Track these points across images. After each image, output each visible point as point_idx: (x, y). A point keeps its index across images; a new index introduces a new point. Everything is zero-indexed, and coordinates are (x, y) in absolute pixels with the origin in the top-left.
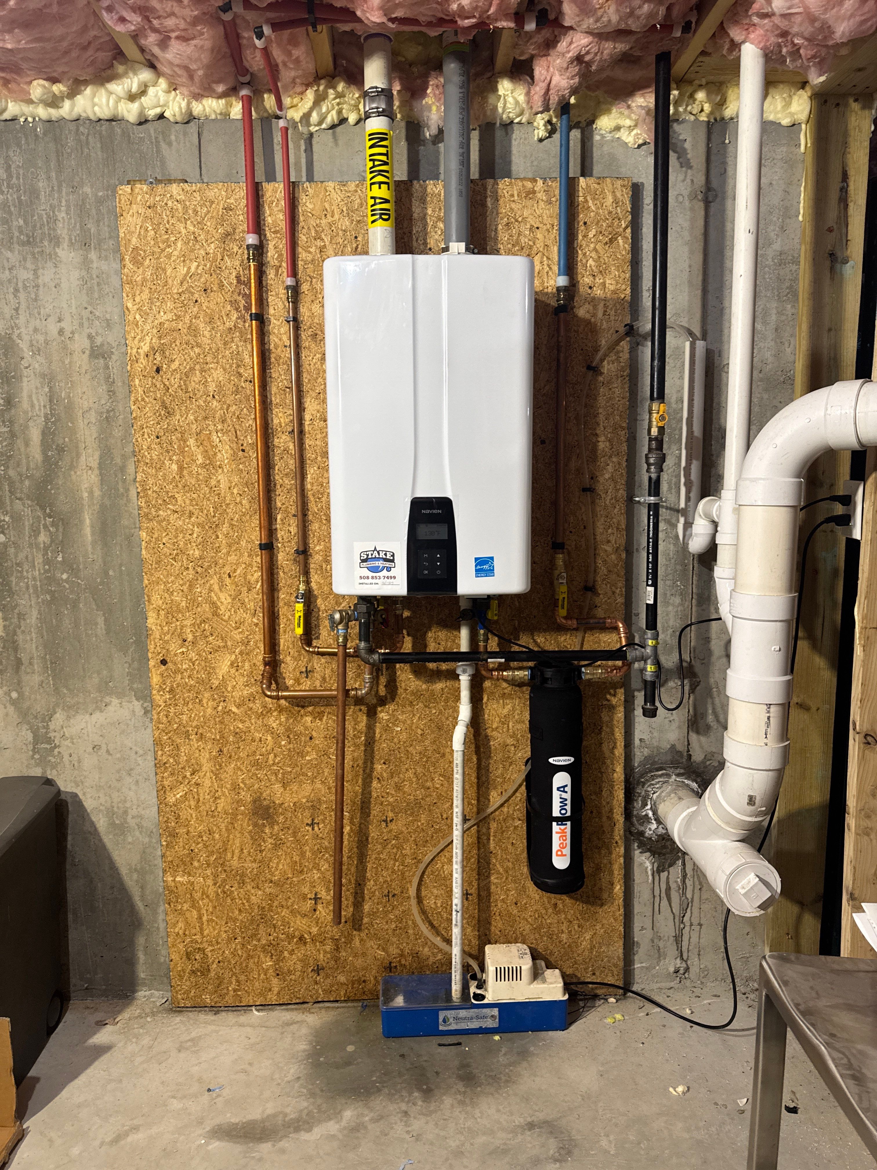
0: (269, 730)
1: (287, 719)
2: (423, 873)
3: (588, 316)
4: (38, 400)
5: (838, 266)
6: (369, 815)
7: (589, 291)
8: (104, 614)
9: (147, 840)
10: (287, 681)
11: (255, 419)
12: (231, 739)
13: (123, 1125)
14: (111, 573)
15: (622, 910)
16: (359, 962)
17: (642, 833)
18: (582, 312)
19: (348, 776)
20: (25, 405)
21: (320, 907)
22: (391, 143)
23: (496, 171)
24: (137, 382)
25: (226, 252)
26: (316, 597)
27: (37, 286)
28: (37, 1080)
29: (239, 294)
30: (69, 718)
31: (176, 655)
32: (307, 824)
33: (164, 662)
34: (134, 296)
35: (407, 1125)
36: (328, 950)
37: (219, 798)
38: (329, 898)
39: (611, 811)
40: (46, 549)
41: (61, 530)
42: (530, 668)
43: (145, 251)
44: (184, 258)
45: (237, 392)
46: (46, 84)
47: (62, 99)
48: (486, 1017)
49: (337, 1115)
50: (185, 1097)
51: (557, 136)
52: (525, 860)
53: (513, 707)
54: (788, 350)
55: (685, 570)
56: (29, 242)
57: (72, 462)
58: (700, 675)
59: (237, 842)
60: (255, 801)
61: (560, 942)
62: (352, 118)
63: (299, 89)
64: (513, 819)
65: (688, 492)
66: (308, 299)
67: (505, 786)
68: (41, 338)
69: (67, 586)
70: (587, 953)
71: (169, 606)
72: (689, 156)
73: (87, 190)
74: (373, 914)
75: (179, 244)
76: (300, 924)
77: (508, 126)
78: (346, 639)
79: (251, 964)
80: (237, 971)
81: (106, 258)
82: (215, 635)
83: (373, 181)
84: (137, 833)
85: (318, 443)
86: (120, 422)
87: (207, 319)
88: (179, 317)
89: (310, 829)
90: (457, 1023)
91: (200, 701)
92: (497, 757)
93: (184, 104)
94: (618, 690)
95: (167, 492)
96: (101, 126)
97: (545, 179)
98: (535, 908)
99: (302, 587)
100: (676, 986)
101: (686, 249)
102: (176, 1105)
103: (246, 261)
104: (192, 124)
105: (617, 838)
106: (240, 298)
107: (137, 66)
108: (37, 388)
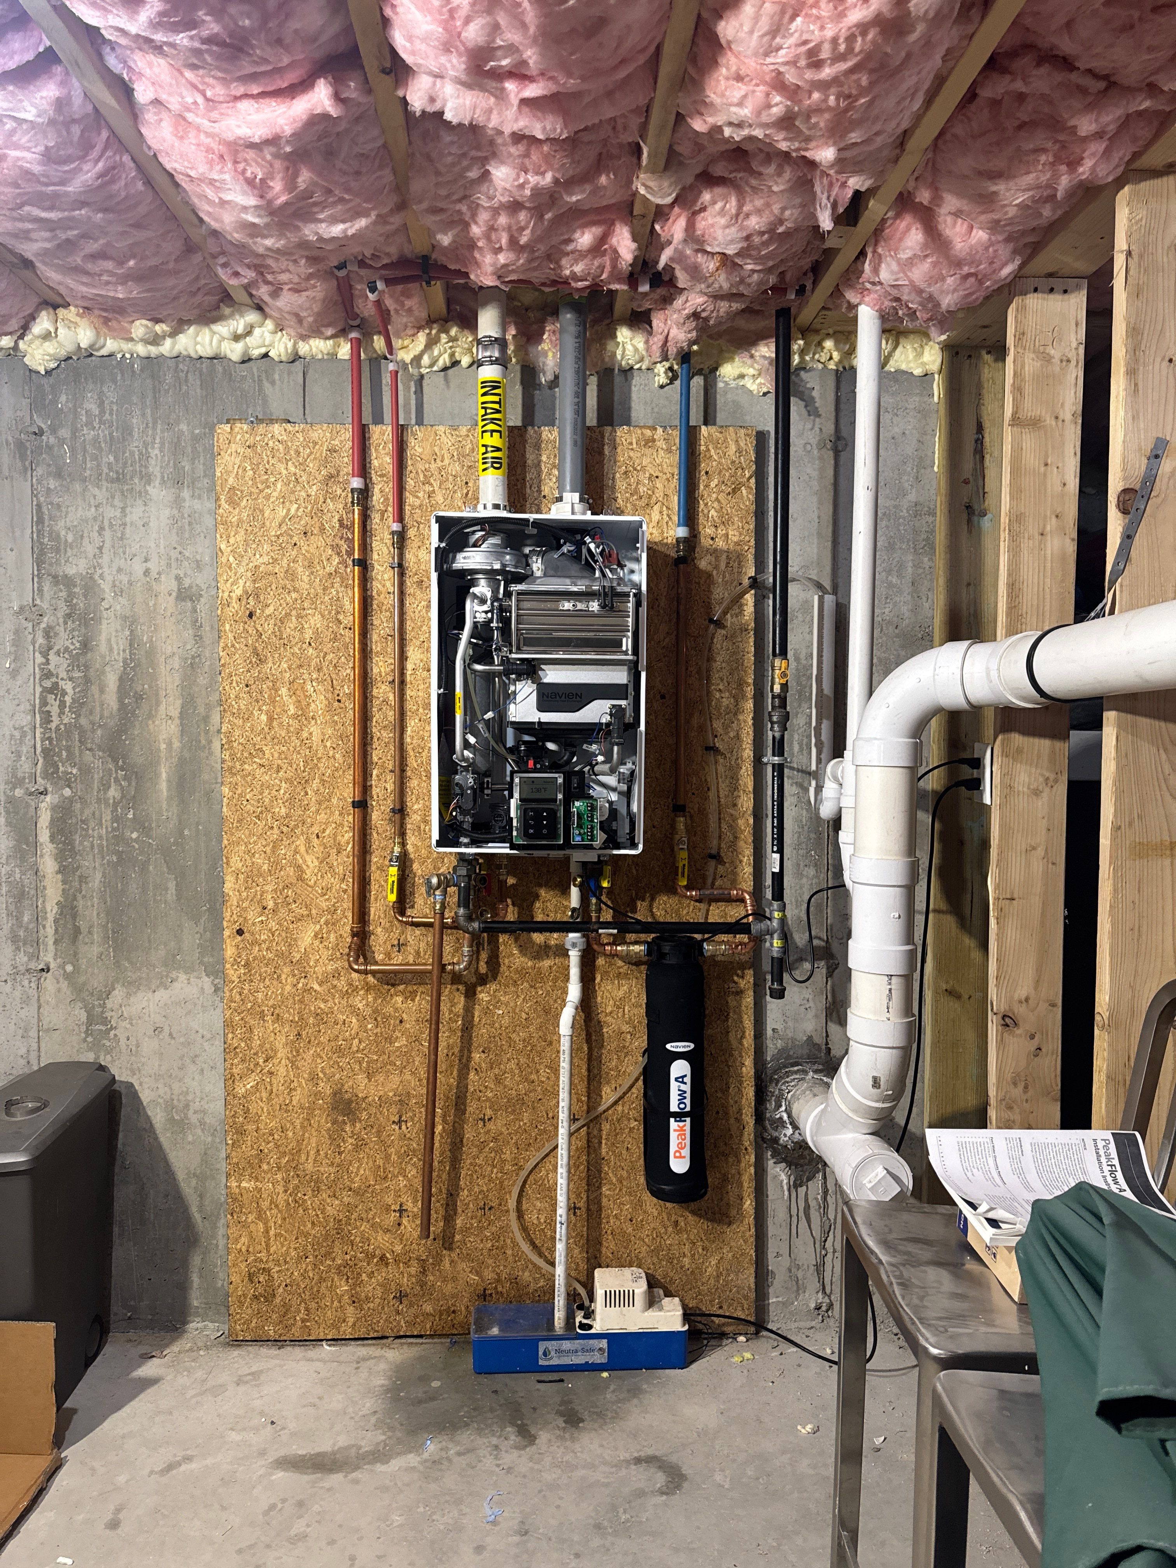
0: (355, 1012)
1: (375, 999)
2: (525, 1182)
3: (709, 568)
4: (117, 644)
5: (975, 518)
6: (464, 1112)
7: (711, 542)
8: (176, 878)
9: (210, 1139)
10: (376, 955)
11: (354, 668)
12: (311, 1020)
13: (175, 1455)
14: (186, 832)
15: (753, 1230)
16: (449, 1288)
17: (776, 1140)
18: (703, 564)
19: (442, 1066)
20: (103, 648)
21: (405, 1221)
22: (505, 391)
23: (615, 417)
24: (227, 627)
25: (328, 495)
26: (412, 861)
27: (125, 524)
28: (74, 1411)
29: (341, 538)
30: (129, 995)
31: (254, 924)
32: (394, 1122)
33: (240, 932)
34: (229, 537)
35: (496, 1458)
36: (413, 1273)
37: (295, 1090)
38: (415, 1210)
39: (740, 1111)
40: (116, 804)
41: (134, 784)
42: (646, 942)
43: (242, 492)
44: (284, 499)
45: (335, 640)
46: (149, 324)
47: (164, 338)
48: (593, 1351)
49: (418, 1448)
50: (244, 1429)
51: (678, 383)
52: (642, 1168)
53: (630, 989)
54: (927, 605)
55: (819, 839)
56: (118, 479)
57: (151, 710)
58: (838, 956)
59: (314, 1140)
60: (335, 1094)
61: (682, 1267)
62: (465, 361)
63: (410, 332)
64: (629, 1119)
65: (819, 753)
66: (415, 544)
67: (620, 1081)
68: (125, 579)
69: (137, 846)
70: (712, 1281)
71: (249, 869)
72: (817, 405)
73: (183, 427)
74: (466, 1230)
75: (279, 485)
76: (382, 1241)
77: (628, 371)
78: (443, 906)
79: (323, 1290)
80: (307, 1297)
81: (199, 497)
82: (298, 902)
83: (485, 428)
84: (199, 1132)
85: (420, 694)
86: (206, 669)
87: (306, 563)
88: (277, 560)
89: (397, 1128)
90: (559, 1357)
91: (279, 977)
92: (610, 1045)
93: (290, 345)
94: (746, 971)
95: (255, 745)
96: (202, 363)
97: (665, 427)
98: (652, 1225)
99: (397, 850)
100: (818, 1326)
101: (815, 499)
102: (234, 1436)
103: (349, 505)
104: (297, 363)
105: (747, 1144)
106: (342, 542)
107: (243, 308)
108: (117, 631)
